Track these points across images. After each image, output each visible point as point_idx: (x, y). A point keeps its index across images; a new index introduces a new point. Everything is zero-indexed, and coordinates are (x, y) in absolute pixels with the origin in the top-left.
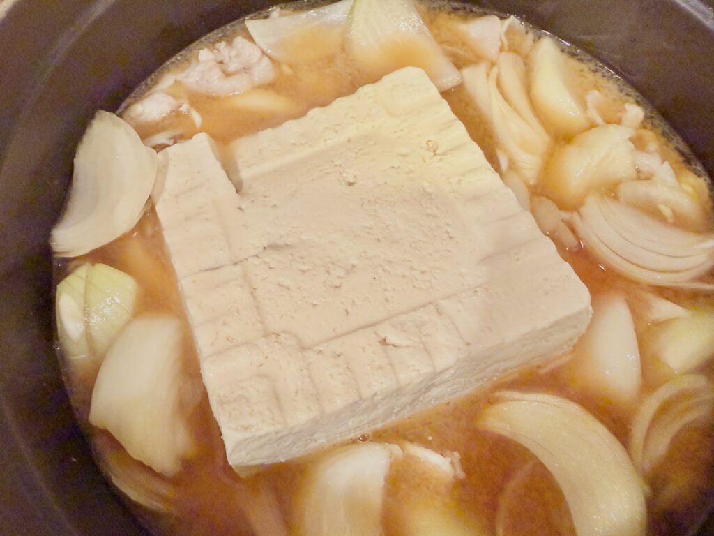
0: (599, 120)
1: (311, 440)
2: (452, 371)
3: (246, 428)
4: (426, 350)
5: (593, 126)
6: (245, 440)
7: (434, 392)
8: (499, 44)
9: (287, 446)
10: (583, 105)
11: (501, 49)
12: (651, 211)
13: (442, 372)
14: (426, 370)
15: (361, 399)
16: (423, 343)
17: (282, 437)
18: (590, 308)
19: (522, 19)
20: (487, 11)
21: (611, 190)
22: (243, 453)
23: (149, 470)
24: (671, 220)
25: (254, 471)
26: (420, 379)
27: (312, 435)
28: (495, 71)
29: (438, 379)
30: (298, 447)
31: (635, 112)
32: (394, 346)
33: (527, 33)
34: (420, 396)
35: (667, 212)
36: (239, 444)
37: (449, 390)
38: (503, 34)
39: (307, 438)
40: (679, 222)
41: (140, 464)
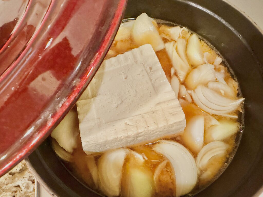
0: (206, 62)
1: (105, 147)
2: (143, 133)
3: (88, 142)
4: (137, 127)
5: (204, 63)
6: (87, 144)
7: (139, 138)
8: (178, 36)
9: (99, 148)
10: (203, 56)
11: (179, 37)
12: (217, 91)
13: (140, 133)
14: (136, 132)
15: (117, 138)
16: (136, 125)
17: (97, 145)
18: (185, 120)
19: (187, 28)
20: (177, 25)
21: (206, 85)
22: (87, 148)
23: (64, 150)
24: (223, 95)
25: (91, 153)
26: (134, 134)
27: (105, 146)
28: (176, 44)
29: (139, 135)
30: (101, 148)
31: (219, 60)
32: (129, 125)
33: (189, 32)
34: (135, 139)
35: (222, 92)
36: (85, 145)
37: (144, 138)
38: (180, 33)
39: (104, 146)
40: (226, 96)
41: (62, 148)
